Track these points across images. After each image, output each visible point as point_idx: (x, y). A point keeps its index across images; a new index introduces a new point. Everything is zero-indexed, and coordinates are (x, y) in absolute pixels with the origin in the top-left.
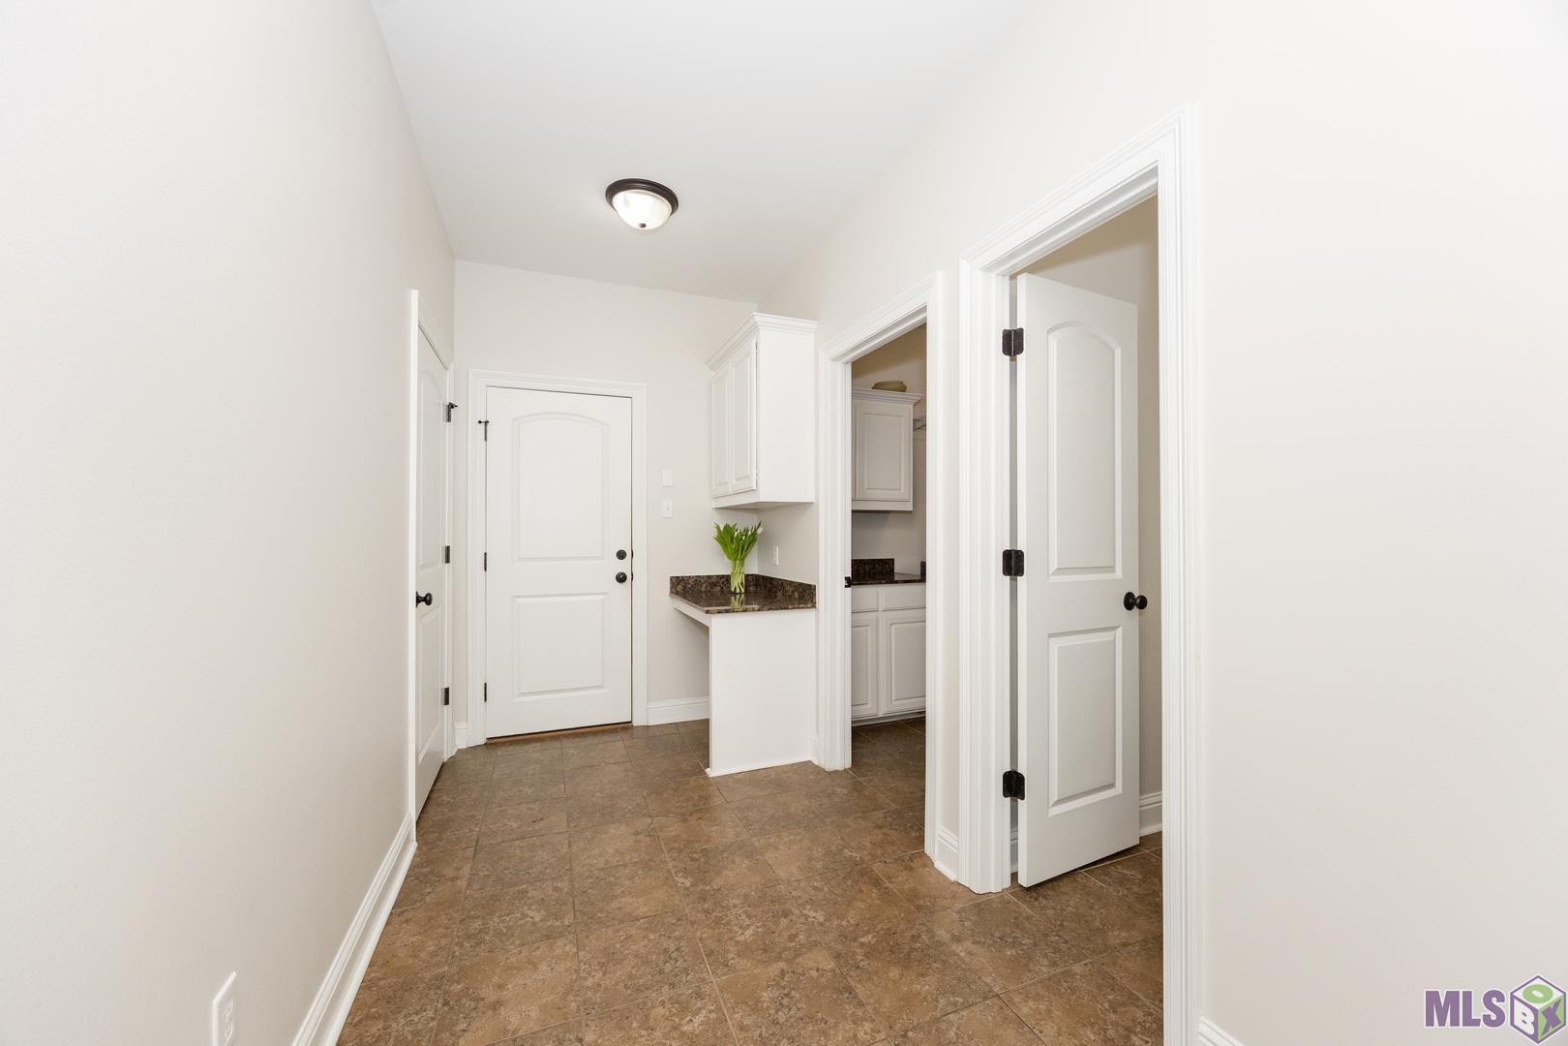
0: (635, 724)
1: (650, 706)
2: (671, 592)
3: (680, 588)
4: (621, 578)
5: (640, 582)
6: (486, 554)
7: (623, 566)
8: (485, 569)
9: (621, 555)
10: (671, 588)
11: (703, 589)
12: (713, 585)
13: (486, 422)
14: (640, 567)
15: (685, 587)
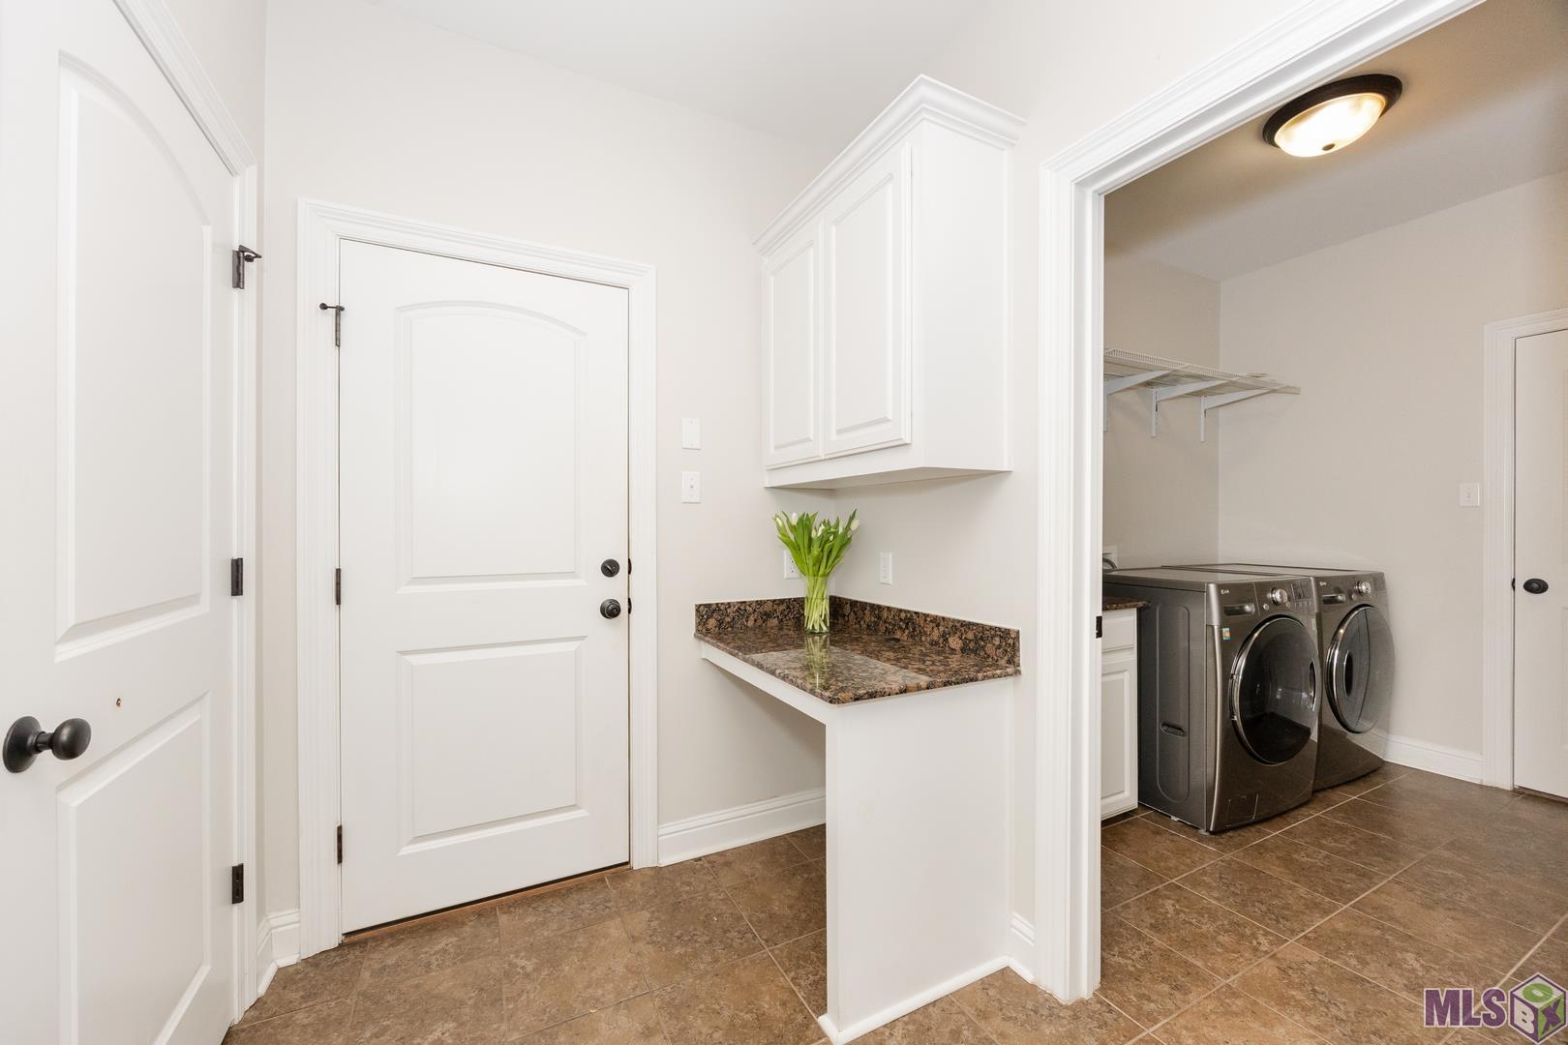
0: (636, 865)
1: (660, 833)
2: (698, 630)
3: (712, 623)
4: (611, 611)
5: (644, 617)
6: (338, 571)
7: (613, 589)
8: (338, 601)
9: (610, 569)
10: (698, 624)
11: (750, 623)
12: (767, 615)
13: (339, 309)
14: (642, 587)
15: (720, 623)
